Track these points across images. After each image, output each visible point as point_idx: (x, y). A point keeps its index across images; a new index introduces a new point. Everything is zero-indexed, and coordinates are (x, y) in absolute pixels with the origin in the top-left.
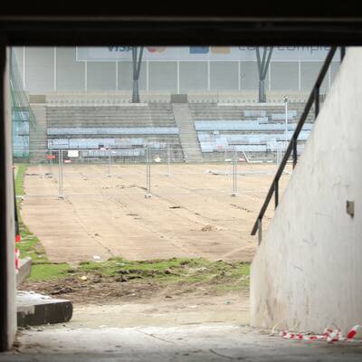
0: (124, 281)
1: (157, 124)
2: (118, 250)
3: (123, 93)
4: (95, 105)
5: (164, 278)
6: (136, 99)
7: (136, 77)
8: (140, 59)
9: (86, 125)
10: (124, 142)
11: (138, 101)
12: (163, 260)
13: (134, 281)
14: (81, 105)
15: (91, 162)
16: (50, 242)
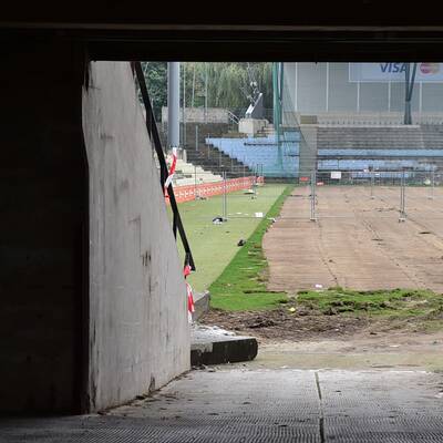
0: (332, 314)
1: (428, 146)
2: (346, 279)
3: (395, 114)
4: (367, 126)
5: (378, 312)
6: (408, 121)
7: (408, 99)
8: (413, 80)
9: (357, 147)
10: (394, 164)
11: (410, 123)
12: (386, 291)
13: (344, 314)
14: (352, 126)
15: (360, 184)
16: (279, 268)
